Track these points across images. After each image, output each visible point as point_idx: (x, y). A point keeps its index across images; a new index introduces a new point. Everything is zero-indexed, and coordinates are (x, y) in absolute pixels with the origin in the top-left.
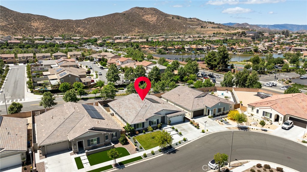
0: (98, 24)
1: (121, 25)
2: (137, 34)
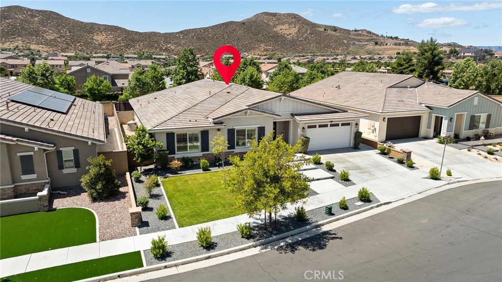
0: (199, 37)
1: (238, 40)
2: (262, 54)
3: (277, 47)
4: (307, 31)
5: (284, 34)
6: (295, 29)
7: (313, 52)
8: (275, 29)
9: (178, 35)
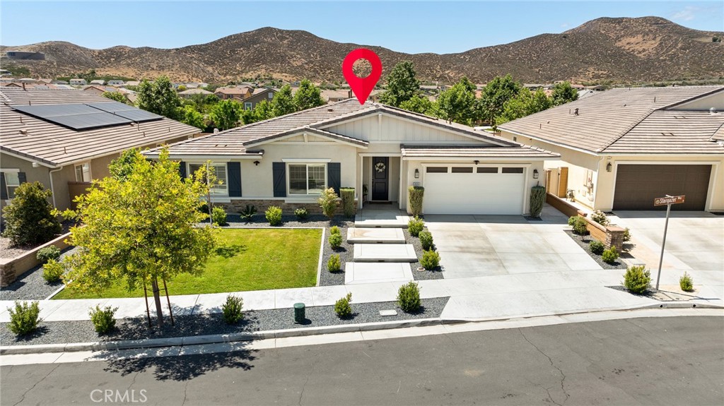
0: (493, 59)
1: (552, 62)
2: (590, 82)
3: (616, 72)
4: (677, 45)
5: (633, 51)
6: (653, 42)
7: (682, 78)
8: (618, 44)
9: (462, 57)
